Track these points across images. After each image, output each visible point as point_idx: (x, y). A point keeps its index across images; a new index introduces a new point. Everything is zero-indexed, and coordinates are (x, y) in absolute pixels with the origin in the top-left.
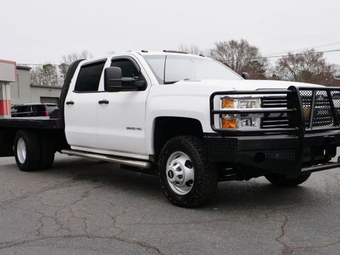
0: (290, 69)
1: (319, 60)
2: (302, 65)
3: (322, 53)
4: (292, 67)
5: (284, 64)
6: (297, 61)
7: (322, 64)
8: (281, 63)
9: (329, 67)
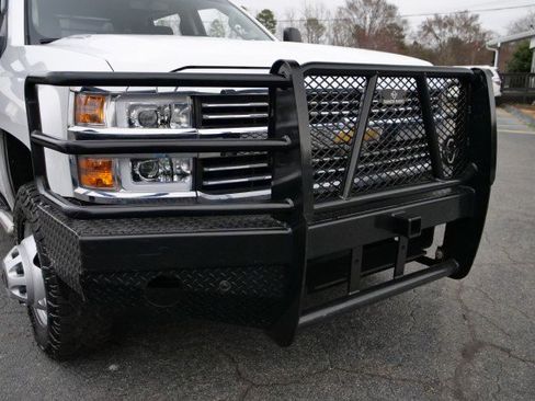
0: (435, 35)
1: (473, 24)
2: (451, 30)
3: (477, 16)
4: (437, 32)
5: (428, 28)
6: (445, 26)
7: (476, 30)
8: (425, 28)
9: (484, 34)
